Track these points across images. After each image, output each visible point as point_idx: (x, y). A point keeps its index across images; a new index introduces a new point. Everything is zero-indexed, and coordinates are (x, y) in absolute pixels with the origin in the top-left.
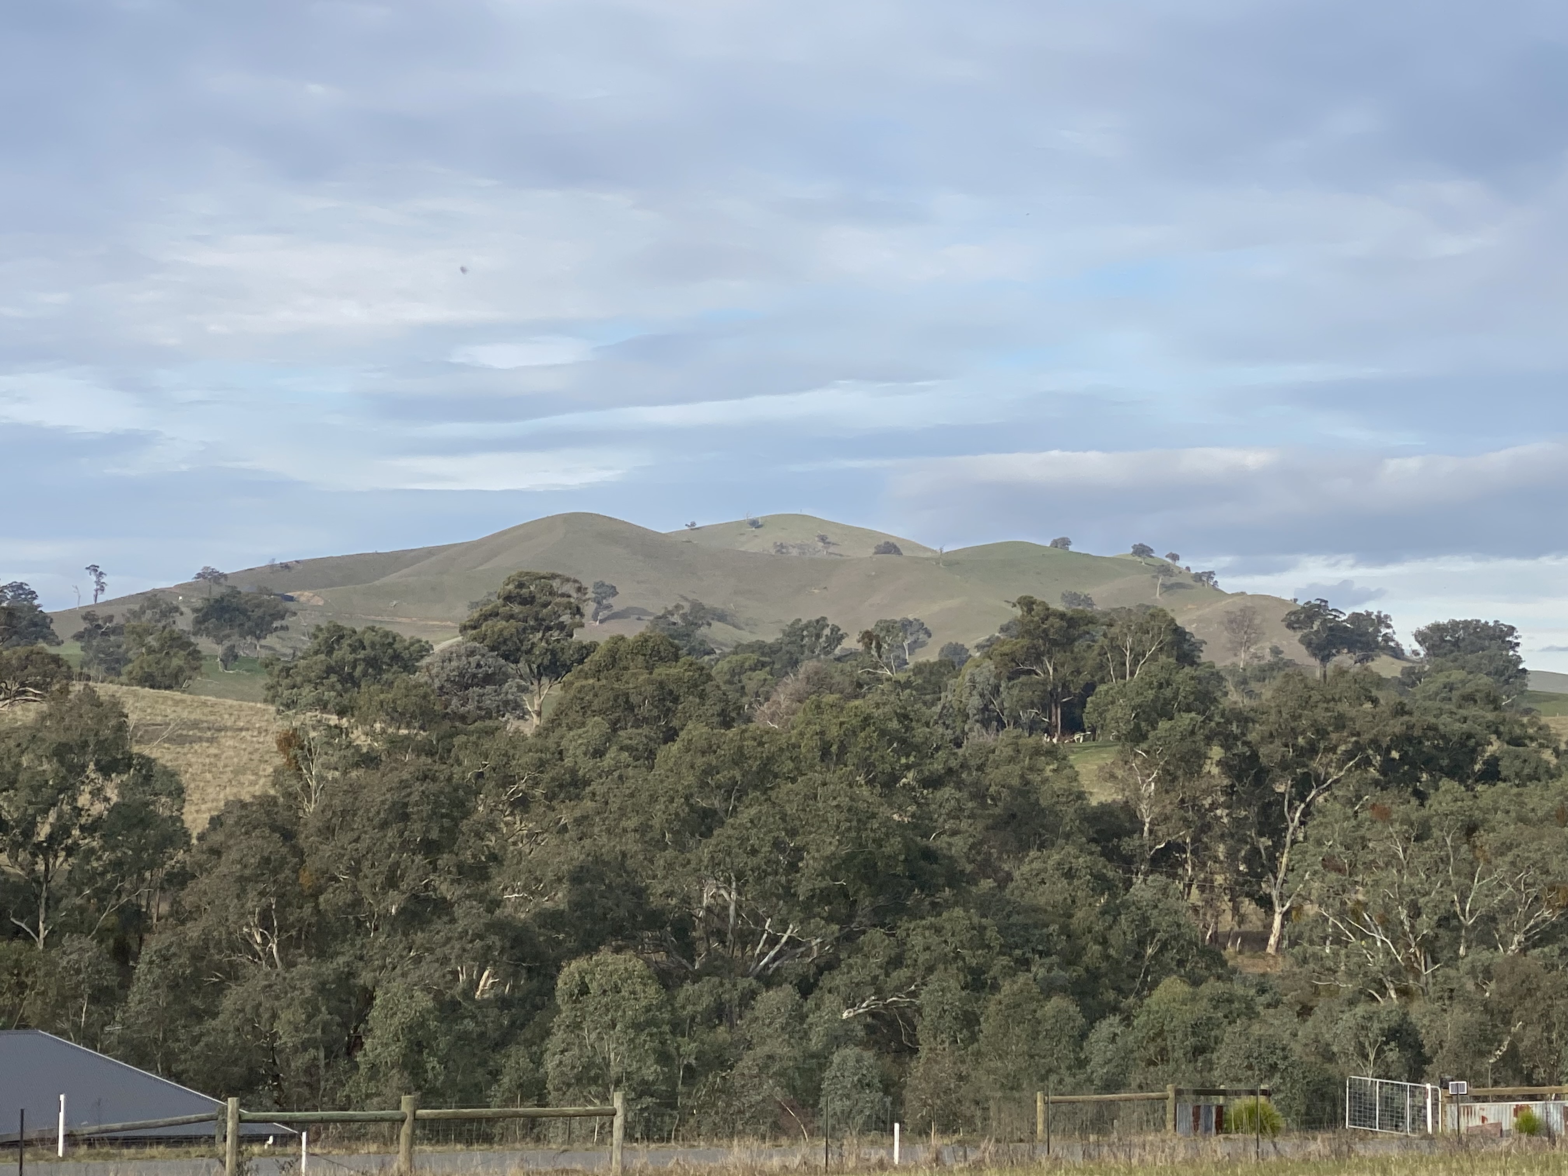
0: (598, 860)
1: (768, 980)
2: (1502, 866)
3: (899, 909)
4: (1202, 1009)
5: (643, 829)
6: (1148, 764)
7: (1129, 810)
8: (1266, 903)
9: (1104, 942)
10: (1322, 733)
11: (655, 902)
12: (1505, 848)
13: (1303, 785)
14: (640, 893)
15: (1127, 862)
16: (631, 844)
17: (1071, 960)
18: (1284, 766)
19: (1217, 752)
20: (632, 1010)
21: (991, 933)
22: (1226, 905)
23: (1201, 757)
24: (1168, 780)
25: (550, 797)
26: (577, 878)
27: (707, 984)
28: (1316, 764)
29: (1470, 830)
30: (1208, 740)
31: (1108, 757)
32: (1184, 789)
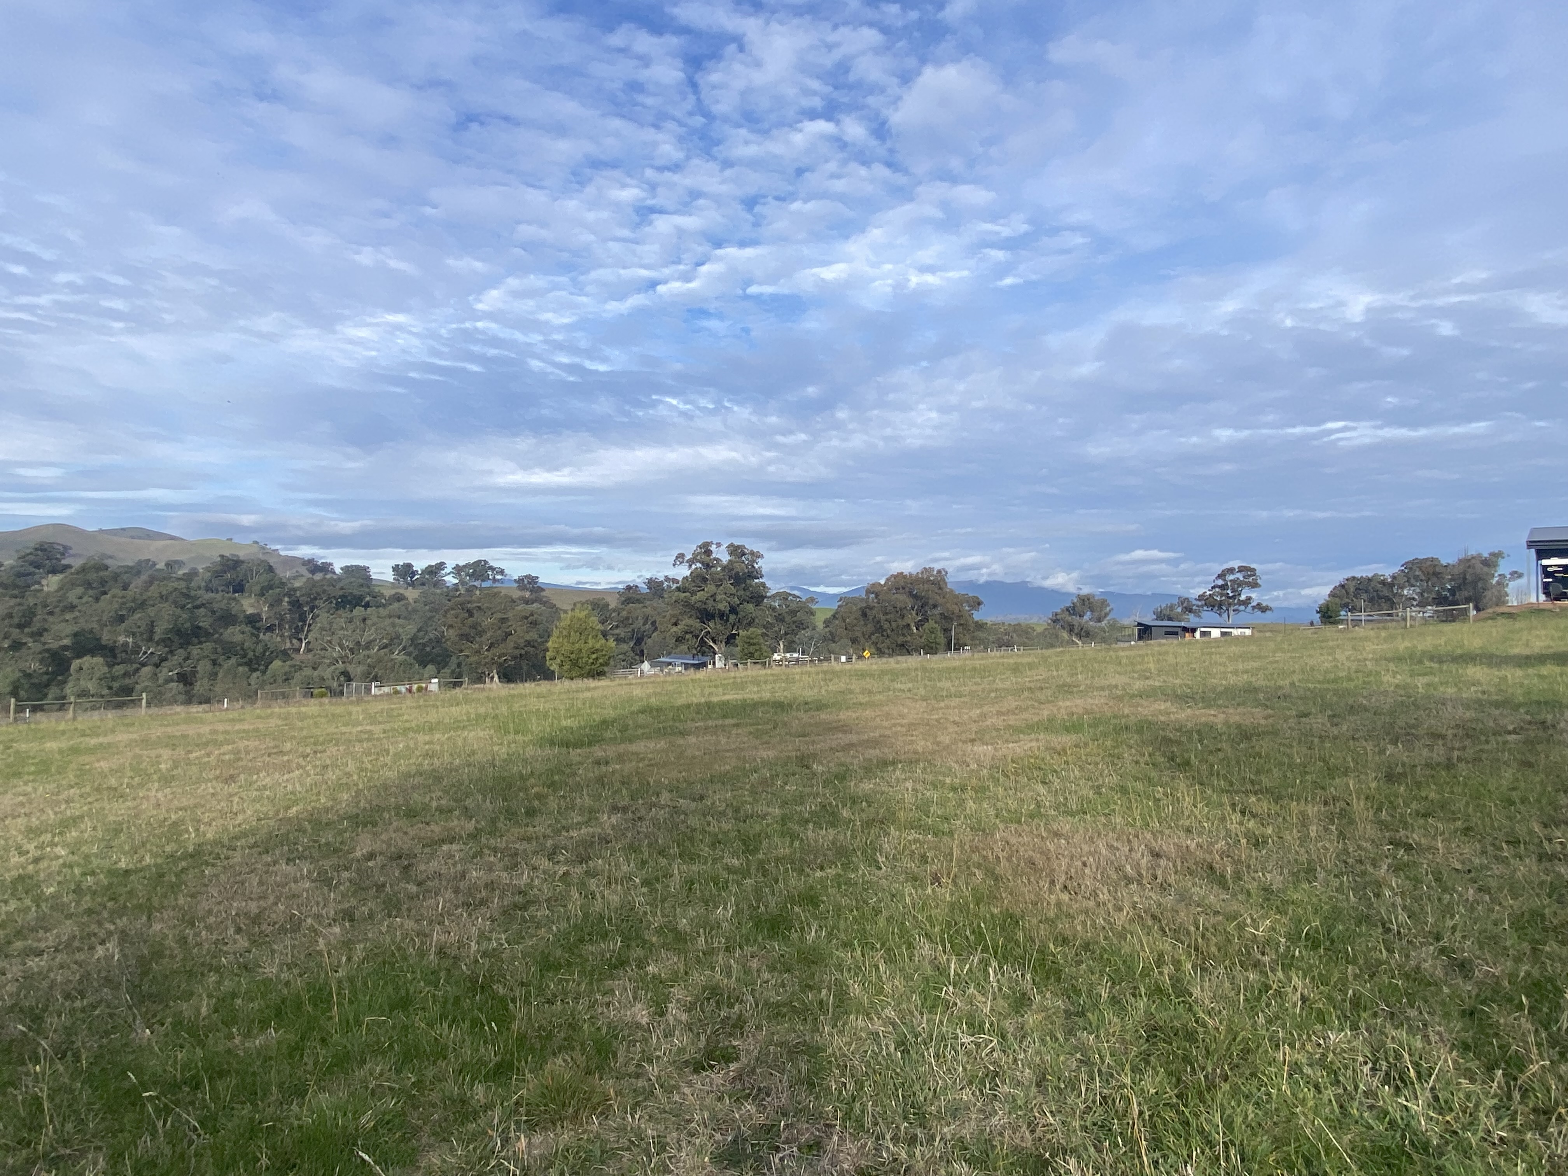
0: (83, 630)
1: (144, 665)
2: (373, 629)
3: (189, 643)
4: (287, 669)
5: (99, 621)
6: (265, 602)
7: (259, 615)
8: (300, 640)
9: (254, 651)
10: (318, 594)
11: (104, 643)
12: (374, 624)
13: (312, 609)
14: (99, 640)
15: (258, 629)
16: (95, 625)
17: (244, 656)
18: (307, 603)
19: (286, 599)
20: (98, 674)
21: (219, 650)
22: (288, 641)
23: (282, 601)
24: (271, 606)
25: (63, 611)
26: (76, 635)
27: (121, 666)
28: (317, 603)
29: (364, 620)
30: (284, 596)
31: (252, 600)
32: (277, 609)
